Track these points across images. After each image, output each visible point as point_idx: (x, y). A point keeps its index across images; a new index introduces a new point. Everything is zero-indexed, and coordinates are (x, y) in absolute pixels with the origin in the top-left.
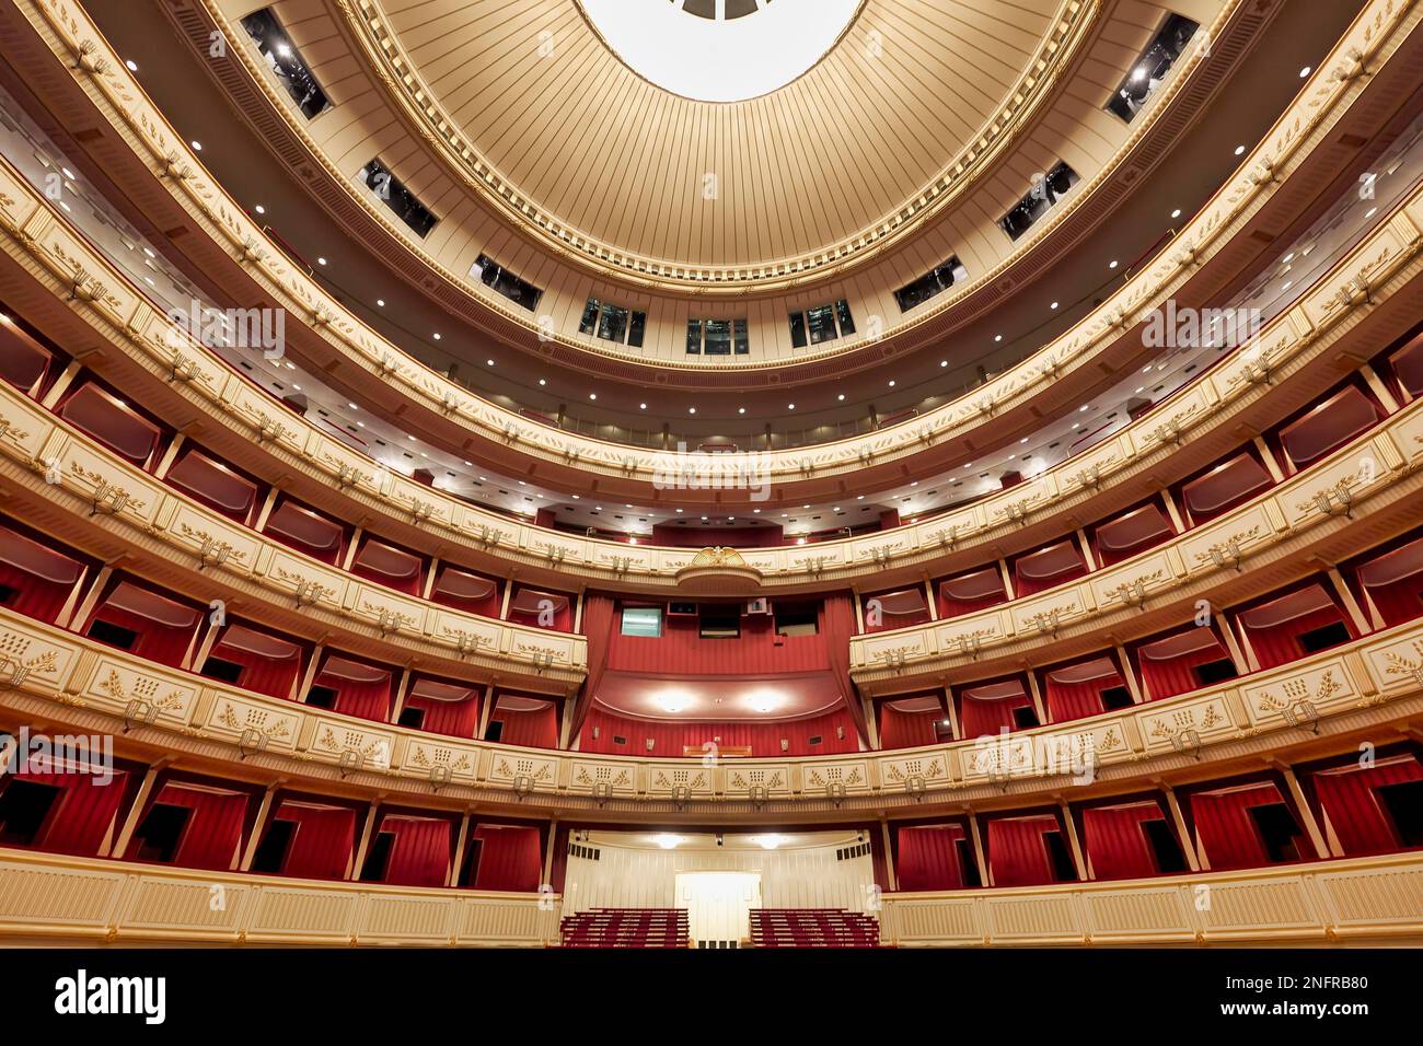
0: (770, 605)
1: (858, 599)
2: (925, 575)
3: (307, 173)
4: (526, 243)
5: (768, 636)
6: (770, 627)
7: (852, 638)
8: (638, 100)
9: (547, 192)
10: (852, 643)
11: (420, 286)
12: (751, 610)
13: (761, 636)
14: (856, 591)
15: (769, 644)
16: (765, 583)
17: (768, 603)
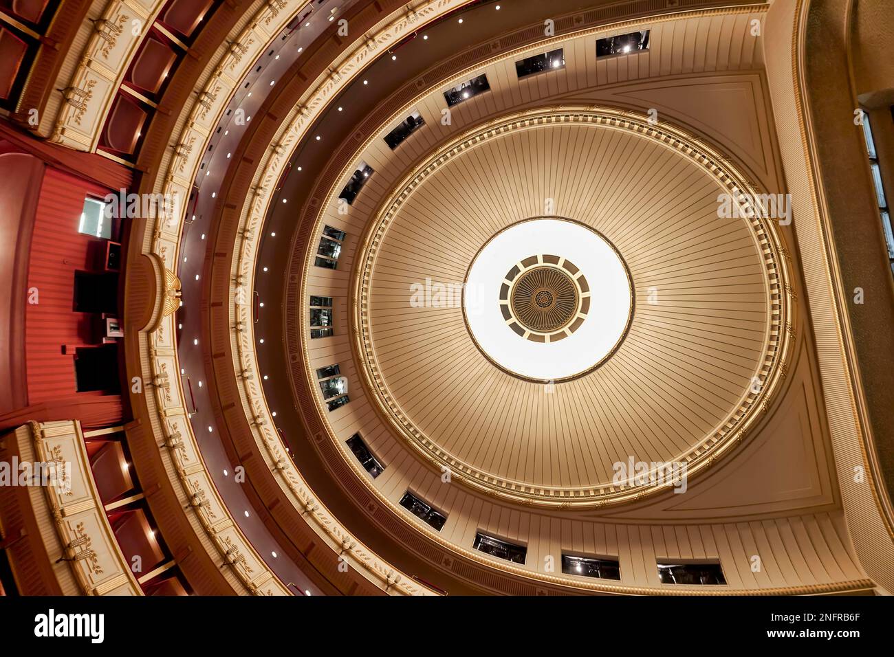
0: (113, 342)
1: (120, 429)
2: (148, 492)
3: (420, 83)
4: (382, 197)
5: (75, 340)
6: (85, 342)
7: (78, 423)
8: (460, 262)
9: (409, 212)
10: (71, 422)
11: (357, 130)
12: (110, 322)
13: (75, 333)
14: (129, 426)
15: (64, 341)
16: (142, 336)
17: (117, 338)
